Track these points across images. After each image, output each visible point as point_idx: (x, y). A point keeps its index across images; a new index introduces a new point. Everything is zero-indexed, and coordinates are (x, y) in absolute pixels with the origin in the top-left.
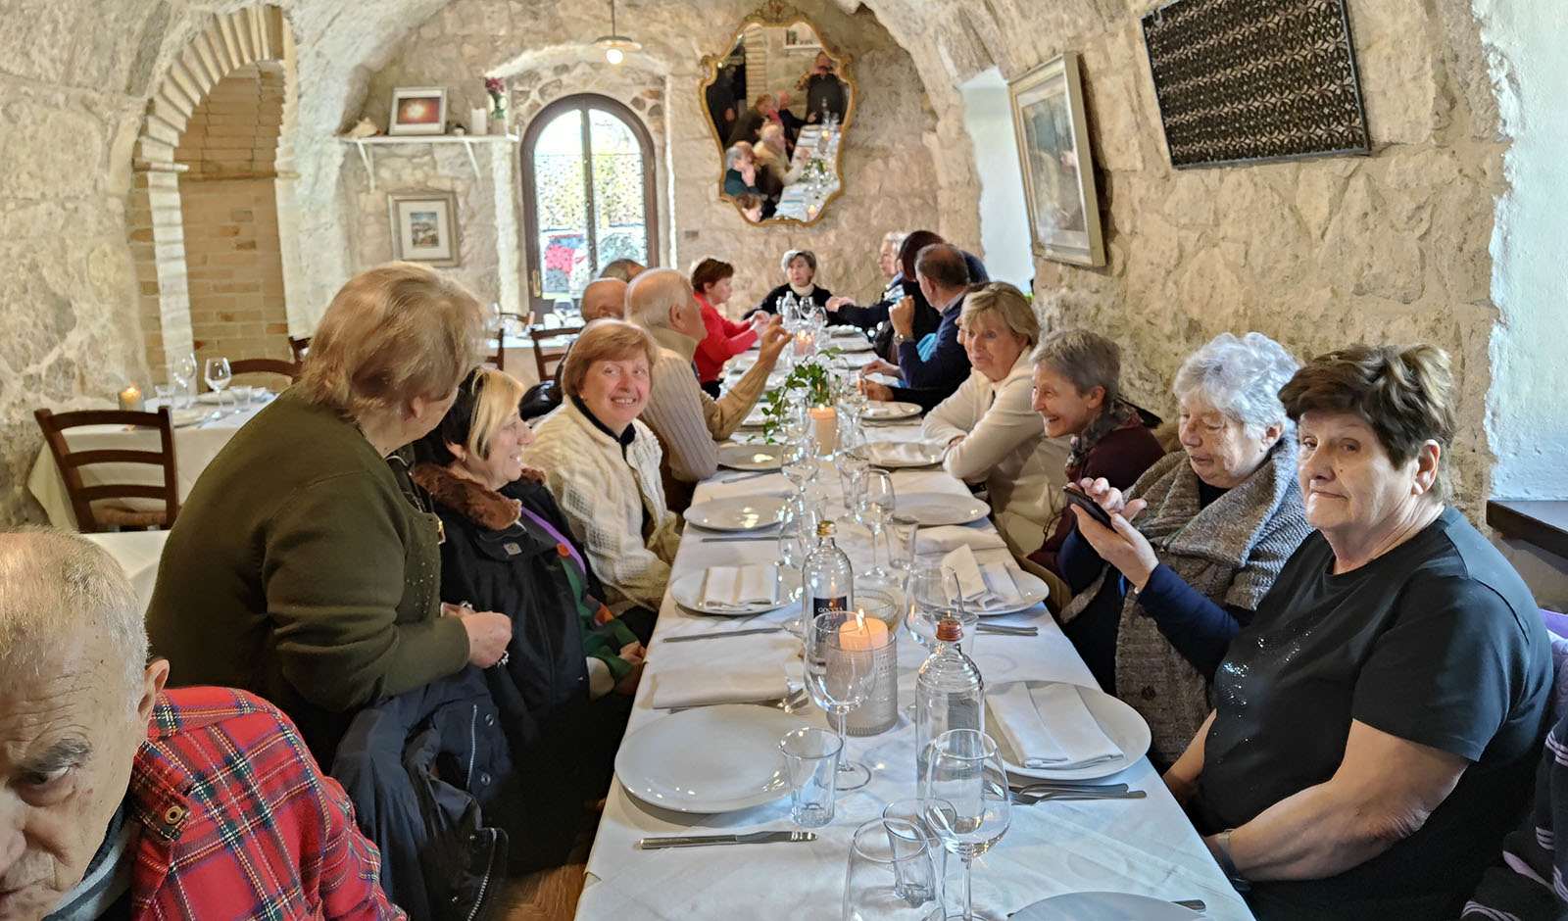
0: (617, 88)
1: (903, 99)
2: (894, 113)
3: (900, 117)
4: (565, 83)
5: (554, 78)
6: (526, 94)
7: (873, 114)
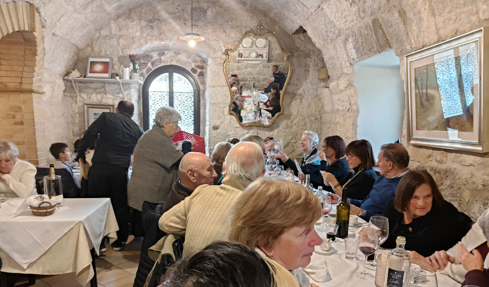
0: (185, 64)
1: (310, 74)
2: (306, 79)
3: (308, 81)
4: (162, 60)
5: (158, 58)
6: (146, 64)
7: (297, 79)
